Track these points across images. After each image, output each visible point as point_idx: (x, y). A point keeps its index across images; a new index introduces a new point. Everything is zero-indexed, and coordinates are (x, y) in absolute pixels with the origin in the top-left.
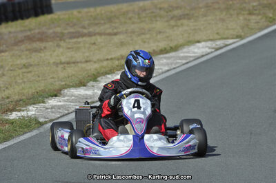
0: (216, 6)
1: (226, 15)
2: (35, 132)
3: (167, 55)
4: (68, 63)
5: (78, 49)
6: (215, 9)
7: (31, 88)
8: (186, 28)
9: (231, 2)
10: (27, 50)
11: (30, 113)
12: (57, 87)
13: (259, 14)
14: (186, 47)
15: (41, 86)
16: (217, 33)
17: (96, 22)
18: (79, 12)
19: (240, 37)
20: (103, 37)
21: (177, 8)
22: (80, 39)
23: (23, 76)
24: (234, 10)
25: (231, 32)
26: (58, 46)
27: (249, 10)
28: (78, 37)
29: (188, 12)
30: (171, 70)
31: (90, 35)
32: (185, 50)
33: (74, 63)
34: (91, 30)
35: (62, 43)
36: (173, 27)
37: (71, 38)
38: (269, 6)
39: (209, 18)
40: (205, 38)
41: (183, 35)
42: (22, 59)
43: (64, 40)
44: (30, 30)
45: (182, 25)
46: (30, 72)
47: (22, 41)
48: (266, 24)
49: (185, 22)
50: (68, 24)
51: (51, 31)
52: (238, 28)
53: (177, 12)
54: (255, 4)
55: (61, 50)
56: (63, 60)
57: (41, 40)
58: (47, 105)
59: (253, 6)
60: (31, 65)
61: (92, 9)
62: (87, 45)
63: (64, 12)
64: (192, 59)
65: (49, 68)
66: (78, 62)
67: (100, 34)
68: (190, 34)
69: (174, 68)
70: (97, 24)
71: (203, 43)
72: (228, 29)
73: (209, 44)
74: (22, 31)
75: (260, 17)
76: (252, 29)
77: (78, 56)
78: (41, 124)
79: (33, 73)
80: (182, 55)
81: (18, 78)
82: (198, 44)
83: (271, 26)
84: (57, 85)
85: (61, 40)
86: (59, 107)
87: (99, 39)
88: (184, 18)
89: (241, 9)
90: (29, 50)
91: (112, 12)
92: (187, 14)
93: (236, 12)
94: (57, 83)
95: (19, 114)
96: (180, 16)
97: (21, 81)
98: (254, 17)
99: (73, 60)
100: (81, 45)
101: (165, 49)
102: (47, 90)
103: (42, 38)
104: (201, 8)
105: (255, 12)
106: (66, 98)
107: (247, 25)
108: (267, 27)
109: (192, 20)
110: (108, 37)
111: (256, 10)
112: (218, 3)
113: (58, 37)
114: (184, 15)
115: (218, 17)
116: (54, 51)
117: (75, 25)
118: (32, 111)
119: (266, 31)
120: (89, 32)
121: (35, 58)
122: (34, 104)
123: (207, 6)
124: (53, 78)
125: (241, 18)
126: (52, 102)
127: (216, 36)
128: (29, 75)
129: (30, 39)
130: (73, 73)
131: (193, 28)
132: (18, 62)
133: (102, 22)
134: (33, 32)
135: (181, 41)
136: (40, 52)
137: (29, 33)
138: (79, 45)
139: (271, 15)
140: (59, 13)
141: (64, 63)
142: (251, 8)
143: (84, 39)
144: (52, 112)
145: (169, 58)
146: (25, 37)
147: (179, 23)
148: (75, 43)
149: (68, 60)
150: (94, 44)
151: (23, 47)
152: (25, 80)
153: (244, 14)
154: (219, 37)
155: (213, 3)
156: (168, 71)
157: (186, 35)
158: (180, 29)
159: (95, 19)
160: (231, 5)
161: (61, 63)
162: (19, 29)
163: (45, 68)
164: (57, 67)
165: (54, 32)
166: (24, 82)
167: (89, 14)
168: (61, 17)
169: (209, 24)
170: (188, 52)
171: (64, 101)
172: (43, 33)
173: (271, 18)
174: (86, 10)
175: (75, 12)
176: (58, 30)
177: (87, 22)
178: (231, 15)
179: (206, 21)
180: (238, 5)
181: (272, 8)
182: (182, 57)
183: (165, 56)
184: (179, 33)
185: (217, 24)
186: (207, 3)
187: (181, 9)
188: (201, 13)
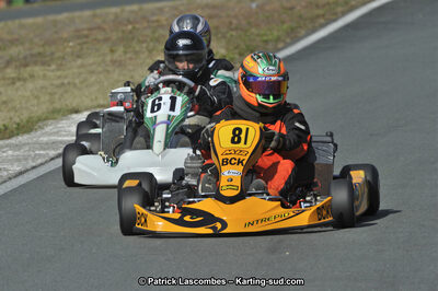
0: (100, 36)
1: (125, 53)
3: (13, 141)
6: (98, 41)
8: (40, 83)
9: (130, 27)
14: (50, 122)
21: (14, 42)
24: (140, 42)
29: (41, 50)
30: (27, 171)
32: (48, 129)
36: (13, 81)
39: (91, 60)
41: (37, 97)
45: (32, 76)
49: (38, 70)
53: (14, 51)
68: (50, 94)
69: (34, 168)
80: (45, 139)
82: (74, 116)
88: (35, 63)
92: (40, 54)
93: (144, 45)
96: (25, 58)
101: (6, 128)
104: (67, 40)
109: (53, 67)
112: (99, 28)
114: (32, 55)
115: (108, 58)
123: (78, 35)
131: (58, 82)
135: (39, 109)
145: (18, 147)
147: (26, 72)
155: (90, 29)
156: (21, 173)
157: (47, 98)
158: (30, 85)
160: (131, 32)
169: (93, 72)
170: (57, 133)
178: (136, 53)
179: (82, 66)
180: (148, 32)
181: (224, 37)
182: (47, 143)
183: (7, 142)
184: (28, 93)
185: (108, 71)
186: (77, 31)
187: (22, 44)
188: (68, 50)
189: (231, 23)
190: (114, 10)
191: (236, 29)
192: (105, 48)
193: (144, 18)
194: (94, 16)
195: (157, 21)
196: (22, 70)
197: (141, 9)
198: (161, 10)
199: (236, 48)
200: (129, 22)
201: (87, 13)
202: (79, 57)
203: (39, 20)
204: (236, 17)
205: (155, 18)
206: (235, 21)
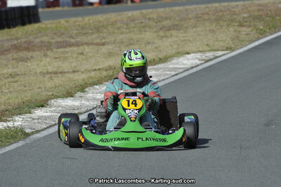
0: (206, 17)
1: (216, 26)
2: (20, 144)
3: (156, 67)
4: (56, 73)
5: (65, 59)
6: (204, 20)
7: (17, 97)
9: (221, 14)
10: (13, 59)
11: (17, 124)
12: (44, 98)
13: (249, 26)
14: (175, 58)
15: (27, 96)
16: (207, 45)
17: (84, 31)
18: (67, 22)
19: (230, 49)
20: (91, 47)
21: (166, 19)
22: (67, 49)
23: (10, 85)
24: (224, 21)
25: (221, 43)
26: (45, 55)
27: (239, 21)
28: (65, 47)
29: (177, 23)
31: (78, 44)
32: (173, 61)
33: (61, 73)
34: (78, 39)
35: (49, 53)
36: (162, 37)
37: (58, 48)
38: (259, 18)
39: (199, 29)
40: (194, 49)
41: (172, 46)
42: (9, 68)
43: (51, 50)
44: (17, 39)
45: (171, 35)
46: (17, 81)
47: (8, 50)
48: (256, 36)
49: (174, 32)
50: (55, 34)
51: (38, 40)
52: (229, 39)
53: (166, 23)
54: (245, 16)
55: (48, 60)
56: (50, 70)
57: (28, 49)
58: (33, 116)
59: (244, 18)
60: (18, 75)
61: (80, 19)
62: (75, 55)
63: (51, 21)
64: (181, 71)
65: (35, 78)
66: (65, 73)
67: (88, 44)
68: (179, 45)
69: (163, 80)
70: (85, 34)
71: (192, 55)
72: (217, 41)
73: (198, 55)
74: (8, 40)
75: (250, 29)
76: (242, 41)
77: (65, 66)
78: (27, 135)
79: (20, 83)
80: (171, 66)
81: (4, 87)
82: (187, 55)
83: (262, 38)
84: (44, 95)
85: (48, 50)
86: (46, 118)
87: (87, 49)
88: (174, 29)
89: (232, 20)
90: (16, 59)
91: (100, 22)
92: (176, 25)
93: (226, 23)
94: (44, 93)
95: (5, 124)
96: (170, 26)
97: (7, 91)
98: (244, 29)
99: (60, 70)
100: (69, 55)
101: (154, 60)
102: (34, 100)
103: (29, 47)
104: (191, 19)
105: (245, 24)
106: (53, 109)
107: (238, 37)
108: (258, 39)
109: (182, 31)
110: (96, 47)
111: (246, 22)
112: (208, 14)
113: (45, 46)
114: (173, 25)
115: (208, 28)
116: (41, 61)
117: (63, 34)
118: (18, 121)
119: (256, 43)
120: (77, 42)
121: (21, 67)
122: (20, 114)
123: (197, 17)
124: (40, 88)
125: (231, 29)
126: (39, 112)
127: (206, 48)
128: (15, 85)
129: (17, 48)
130: (61, 83)
131: (182, 39)
132: (5, 71)
133: (90, 31)
134: (19, 41)
135: (171, 52)
136: (26, 62)
137: (15, 42)
138: (66, 55)
139: (261, 27)
140: (46, 22)
141: (51, 73)
142: (242, 20)
143: (72, 48)
144: (39, 123)
145: (158, 69)
146: (12, 46)
147: (168, 33)
148: (63, 53)
149: (55, 70)
150: (82, 53)
151: (9, 56)
152: (11, 90)
153: (234, 26)
154: (209, 49)
155: (202, 14)
157: (176, 46)
158: (170, 40)
159: (83, 28)
160: (221, 16)
161: (48, 73)
162: (5, 38)
163: (32, 78)
164: (44, 77)
165: (41, 42)
166: (11, 92)
167: (77, 23)
168: (49, 26)
169: (198, 35)
170: (177, 64)
171: (51, 112)
172: (30, 42)
173: (261, 30)
174: (73, 19)
175: (63, 21)
176: (45, 39)
177: (75, 32)
178: (221, 26)
179: (195, 32)
180: (229, 17)
181: (263, 20)
182: (172, 68)
183: (154, 67)
184: (168, 44)
185: (207, 35)
186: (197, 14)
187: (170, 20)
188: (190, 24)
189: (267, 14)
190: (217, 5)
191: (269, 17)
192: (207, 24)
193: (229, 10)
194: (207, 7)
195: (234, 11)
196: (167, 32)
197: (228, 5)
198: (238, 6)
199: (267, 26)
200: (221, 11)
201: (204, 6)
202: (195, 27)
203: (181, 8)
204: (271, 11)
205: (233, 10)
206: (269, 13)
